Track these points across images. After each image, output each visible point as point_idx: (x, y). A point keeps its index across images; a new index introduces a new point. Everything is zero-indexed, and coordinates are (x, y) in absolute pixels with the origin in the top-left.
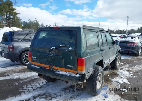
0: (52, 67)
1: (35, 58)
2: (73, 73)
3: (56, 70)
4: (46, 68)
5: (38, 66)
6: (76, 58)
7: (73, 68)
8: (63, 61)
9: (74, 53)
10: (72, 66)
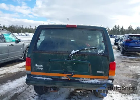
0: (72, 76)
1: (42, 66)
2: (103, 80)
3: (80, 78)
4: (62, 78)
5: (47, 77)
6: (108, 63)
7: (104, 74)
8: (90, 67)
9: (105, 57)
10: (103, 72)
